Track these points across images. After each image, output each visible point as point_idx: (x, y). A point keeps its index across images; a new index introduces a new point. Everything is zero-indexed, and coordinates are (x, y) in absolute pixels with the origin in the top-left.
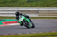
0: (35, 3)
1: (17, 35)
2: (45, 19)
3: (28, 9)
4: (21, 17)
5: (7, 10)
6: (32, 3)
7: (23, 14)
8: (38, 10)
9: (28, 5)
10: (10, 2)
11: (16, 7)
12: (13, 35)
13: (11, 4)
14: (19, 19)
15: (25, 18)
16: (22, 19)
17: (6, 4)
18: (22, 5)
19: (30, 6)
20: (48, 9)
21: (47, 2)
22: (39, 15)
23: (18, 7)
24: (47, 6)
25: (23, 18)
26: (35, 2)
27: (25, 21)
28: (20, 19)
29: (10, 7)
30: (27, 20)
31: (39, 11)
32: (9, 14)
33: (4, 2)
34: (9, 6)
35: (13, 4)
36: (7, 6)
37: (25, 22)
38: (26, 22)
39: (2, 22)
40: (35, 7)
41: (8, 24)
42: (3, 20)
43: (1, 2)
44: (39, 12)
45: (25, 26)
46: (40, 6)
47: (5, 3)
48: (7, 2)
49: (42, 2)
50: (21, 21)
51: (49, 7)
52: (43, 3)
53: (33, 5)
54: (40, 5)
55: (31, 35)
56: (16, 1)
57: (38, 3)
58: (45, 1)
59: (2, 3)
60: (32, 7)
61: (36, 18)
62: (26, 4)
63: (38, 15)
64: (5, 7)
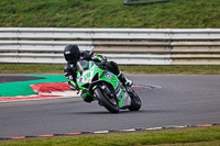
0: (158, 9)
1: (88, 136)
2: (196, 73)
3: (129, 33)
4: (87, 69)
5: (51, 39)
6: (147, 12)
7: (95, 57)
8: (168, 37)
9: (132, 20)
10: (61, 8)
11: (85, 24)
13: (66, 16)
14: (79, 74)
16: (87, 75)
17: (44, 13)
18: (109, 19)
19: (140, 24)
20: (209, 33)
21: (203, 5)
22: (173, 59)
23: (93, 27)
24: (206, 23)
25: (93, 70)
26: (159, 5)
27: (101, 83)
28: (81, 74)
30: (110, 78)
31: (172, 40)
32: (56, 52)
33: (39, 8)
34: (56, 20)
35: (71, 16)
36: (48, 21)
37: (99, 88)
38: (103, 87)
40: (158, 27)
41: (54, 93)
43: (27, 8)
44: (172, 47)
45: (101, 103)
46: (177, 22)
47: (42, 11)
48: (50, 5)
49: (184, 6)
50: (84, 82)
51: (213, 27)
52: (189, 10)
53: (151, 18)
54: (178, 17)
55: (141, 136)
56: (85, 4)
57: (168, 11)
58: (198, 3)
59: (30, 10)
60: (145, 26)
61: (160, 68)
62: (123, 13)
63: (169, 56)
64: (42, 26)
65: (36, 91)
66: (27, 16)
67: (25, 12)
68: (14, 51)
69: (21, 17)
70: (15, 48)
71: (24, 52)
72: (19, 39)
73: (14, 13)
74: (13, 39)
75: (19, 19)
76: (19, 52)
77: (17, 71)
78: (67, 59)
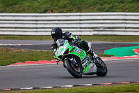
15: (71, 48)
27: (71, 56)
30: (78, 52)
37: (68, 59)
38: (72, 59)
50: (59, 54)
65: (136, 53)
66: (131, 5)
67: (130, 2)
68: (123, 28)
69: (127, 6)
70: (123, 25)
71: (129, 28)
72: (126, 20)
73: (123, 3)
74: (122, 20)
75: (125, 7)
76: (126, 28)
77: (124, 40)
78: (53, 38)
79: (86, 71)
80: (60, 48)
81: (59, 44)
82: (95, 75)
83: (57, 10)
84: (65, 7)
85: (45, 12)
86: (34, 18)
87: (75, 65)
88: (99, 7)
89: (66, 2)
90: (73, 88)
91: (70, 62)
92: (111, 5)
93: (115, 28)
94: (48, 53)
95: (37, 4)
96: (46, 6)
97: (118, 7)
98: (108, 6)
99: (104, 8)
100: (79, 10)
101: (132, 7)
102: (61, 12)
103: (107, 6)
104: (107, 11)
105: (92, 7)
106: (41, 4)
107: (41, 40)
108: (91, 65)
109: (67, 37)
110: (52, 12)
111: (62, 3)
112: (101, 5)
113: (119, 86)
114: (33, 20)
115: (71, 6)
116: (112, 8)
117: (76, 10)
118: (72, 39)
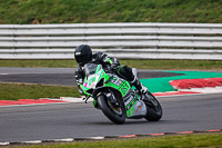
5: (190, 35)
10: (201, 3)
12: (213, 135)
13: (205, 11)
15: (106, 77)
17: (184, 8)
25: (99, 74)
27: (107, 89)
28: (87, 78)
29: (200, 22)
32: (195, 48)
34: (195, 16)
35: (210, 11)
36: (188, 16)
37: (103, 95)
39: (171, 80)
41: (193, 90)
42: (175, 74)
43: (166, 3)
47: (181, 6)
59: (169, 5)
64: (182, 22)
65: (175, 87)
66: (167, 11)
67: (164, 7)
68: (153, 47)
69: (160, 13)
71: (163, 47)
72: (158, 35)
73: (153, 8)
74: (152, 34)
75: (157, 15)
76: (158, 47)
77: (155, 67)
78: (78, 61)
79: (130, 113)
80: (90, 77)
81: (87, 71)
82: (144, 119)
83: (48, 18)
84: (60, 15)
85: (29, 22)
86: (11, 32)
87: (113, 104)
88: (116, 13)
89: (62, 6)
90: (74, 143)
91: (106, 99)
92: (134, 12)
93: (142, 47)
94: (33, 87)
95: (17, 10)
96: (30, 12)
97: (146, 15)
98: (130, 12)
99: (124, 16)
100: (84, 19)
101: (168, 14)
102: (55, 23)
103: (128, 12)
104: (127, 21)
105: (105, 15)
106: (23, 10)
107: (23, 66)
108: (138, 103)
109: (100, 60)
110: (40, 22)
111: (55, 8)
112: (119, 10)
113: (147, 139)
114: (9, 36)
115: (70, 13)
116: (136, 15)
117: (79, 19)
118: (108, 63)
